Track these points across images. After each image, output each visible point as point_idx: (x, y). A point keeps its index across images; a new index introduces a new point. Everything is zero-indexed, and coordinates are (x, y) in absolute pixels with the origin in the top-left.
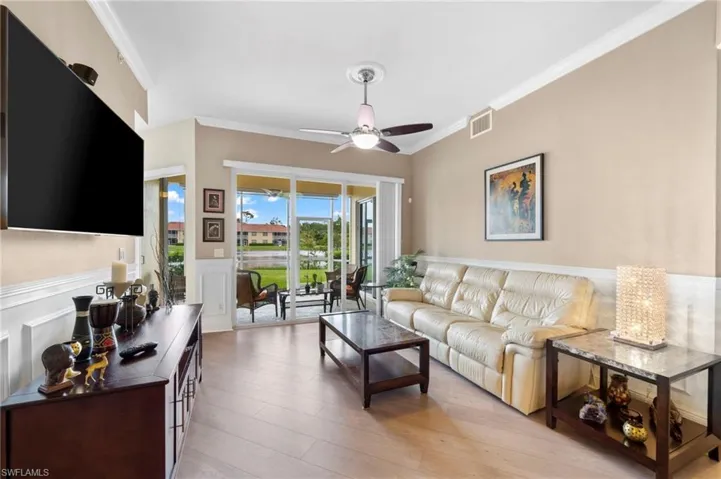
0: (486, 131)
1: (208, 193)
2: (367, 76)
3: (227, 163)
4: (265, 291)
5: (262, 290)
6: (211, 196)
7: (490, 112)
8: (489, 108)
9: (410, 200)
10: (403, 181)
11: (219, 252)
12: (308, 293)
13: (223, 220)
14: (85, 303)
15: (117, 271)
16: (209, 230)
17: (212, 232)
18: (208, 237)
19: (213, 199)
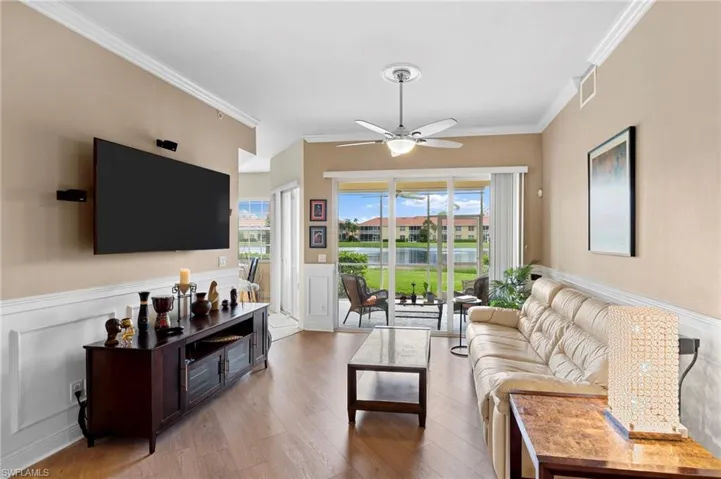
0: (592, 96)
1: (314, 204)
2: (401, 76)
3: (327, 175)
4: (374, 297)
5: (369, 296)
6: (316, 205)
7: (594, 70)
8: (592, 66)
9: (540, 192)
10: (525, 169)
11: (322, 257)
12: (414, 303)
13: (325, 227)
14: (144, 296)
15: (183, 276)
16: (314, 237)
17: (316, 239)
18: (313, 244)
19: (317, 209)
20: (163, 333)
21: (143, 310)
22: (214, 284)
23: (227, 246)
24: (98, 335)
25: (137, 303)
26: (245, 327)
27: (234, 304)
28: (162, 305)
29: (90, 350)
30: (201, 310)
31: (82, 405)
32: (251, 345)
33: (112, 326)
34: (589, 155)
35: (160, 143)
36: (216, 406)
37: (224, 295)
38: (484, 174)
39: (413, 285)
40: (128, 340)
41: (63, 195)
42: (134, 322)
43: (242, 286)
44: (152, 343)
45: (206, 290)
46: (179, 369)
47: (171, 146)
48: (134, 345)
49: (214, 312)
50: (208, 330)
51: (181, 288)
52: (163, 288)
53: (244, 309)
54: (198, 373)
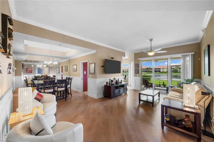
0: (205, 35)
1: (136, 65)
2: (151, 40)
3: (138, 59)
5: (149, 84)
7: (205, 29)
9: (200, 59)
10: (193, 53)
11: (138, 75)
12: (160, 86)
13: (138, 70)
14: (110, 79)
15: (114, 77)
16: (136, 71)
17: (137, 72)
18: (136, 73)
19: (137, 66)
20: (112, 85)
21: (110, 81)
22: (118, 79)
23: (120, 73)
24: (105, 84)
25: (109, 81)
26: (123, 86)
27: (121, 82)
28: (112, 81)
29: (105, 85)
30: (117, 83)
31: (104, 93)
32: (124, 89)
33: (107, 83)
34: (204, 50)
35: (111, 58)
36: (119, 97)
37: (120, 81)
38: (180, 55)
39: (160, 82)
40: (108, 85)
41: (102, 67)
42: (109, 83)
43: (123, 80)
44: (111, 86)
45: (117, 80)
46: (114, 90)
47: (113, 58)
48: (109, 85)
49: (118, 83)
50: (118, 85)
51: (114, 79)
52: (112, 79)
53: (123, 83)
54: (117, 91)
